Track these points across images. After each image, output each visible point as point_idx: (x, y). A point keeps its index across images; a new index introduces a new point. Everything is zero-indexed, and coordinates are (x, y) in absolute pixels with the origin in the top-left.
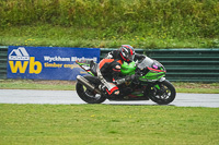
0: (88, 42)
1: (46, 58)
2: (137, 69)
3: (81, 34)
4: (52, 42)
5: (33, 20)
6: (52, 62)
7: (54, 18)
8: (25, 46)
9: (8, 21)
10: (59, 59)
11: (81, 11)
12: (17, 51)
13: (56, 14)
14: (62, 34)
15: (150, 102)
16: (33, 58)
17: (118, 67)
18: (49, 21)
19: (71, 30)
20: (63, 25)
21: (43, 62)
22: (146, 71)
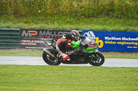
0: (132, 28)
1: (106, 38)
2: (81, 45)
3: (128, 23)
4: (110, 28)
5: (98, 14)
6: (110, 40)
7: (111, 13)
8: (93, 31)
9: (82, 15)
10: (114, 38)
11: (128, 9)
12: (88, 34)
13: (113, 11)
14: (116, 23)
15: (89, 65)
16: (98, 38)
17: (69, 44)
18: (108, 15)
19: (122, 21)
20: (117, 17)
21: (104, 40)
22: (86, 46)
